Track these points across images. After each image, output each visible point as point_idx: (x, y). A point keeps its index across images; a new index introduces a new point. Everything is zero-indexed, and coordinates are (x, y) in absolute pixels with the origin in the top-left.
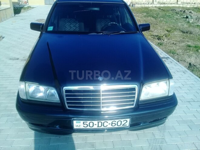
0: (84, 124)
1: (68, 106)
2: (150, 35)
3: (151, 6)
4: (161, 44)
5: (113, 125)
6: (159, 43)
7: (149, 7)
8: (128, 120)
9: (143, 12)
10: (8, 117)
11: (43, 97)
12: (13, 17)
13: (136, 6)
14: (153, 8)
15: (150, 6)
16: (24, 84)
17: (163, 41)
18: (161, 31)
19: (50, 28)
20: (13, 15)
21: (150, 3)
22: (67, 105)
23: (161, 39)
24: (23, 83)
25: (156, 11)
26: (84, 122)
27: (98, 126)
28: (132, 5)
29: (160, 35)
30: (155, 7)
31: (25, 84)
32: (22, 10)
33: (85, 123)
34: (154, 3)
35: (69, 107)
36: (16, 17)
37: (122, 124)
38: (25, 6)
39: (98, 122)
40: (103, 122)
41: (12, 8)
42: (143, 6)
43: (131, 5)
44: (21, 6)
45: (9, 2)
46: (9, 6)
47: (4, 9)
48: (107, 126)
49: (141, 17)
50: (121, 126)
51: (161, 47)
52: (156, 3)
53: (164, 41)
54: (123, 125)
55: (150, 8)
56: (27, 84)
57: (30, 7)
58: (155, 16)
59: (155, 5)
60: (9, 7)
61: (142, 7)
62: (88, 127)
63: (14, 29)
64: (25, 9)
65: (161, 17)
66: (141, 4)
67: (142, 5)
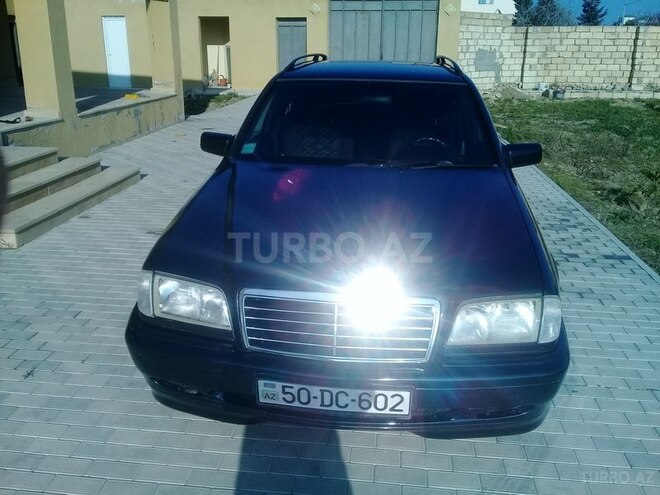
0: (284, 392)
1: (250, 340)
2: (593, 187)
3: (622, 95)
4: (622, 218)
5: (365, 404)
6: (616, 214)
7: (612, 100)
8: (406, 395)
9: (589, 115)
10: (112, 373)
11: (192, 313)
12: (180, 121)
13: (567, 95)
14: (626, 105)
15: (617, 95)
16: (151, 275)
17: (634, 208)
18: (637, 175)
19: (249, 148)
20: (183, 116)
21: (619, 88)
22: (246, 339)
23: (627, 204)
24: (149, 274)
25: (635, 112)
26: (284, 387)
27: (322, 405)
28: (555, 93)
29: (627, 189)
30: (637, 100)
31: (153, 276)
32: (212, 104)
33: (287, 390)
34: (633, 87)
35: (252, 342)
36: (191, 123)
37: (389, 406)
38: (221, 94)
39: (322, 391)
40: (335, 391)
41: (181, 97)
42: (593, 95)
43: (551, 92)
44: (208, 92)
45: (173, 80)
46: (172, 91)
47: (156, 98)
48: (347, 405)
49: (576, 132)
50: (387, 411)
51: (622, 226)
52: (641, 88)
53: (638, 208)
54: (392, 409)
55: (615, 105)
56: (157, 277)
57: (236, 96)
58: (628, 127)
59: (637, 95)
60: (174, 93)
61: (589, 102)
62: (296, 404)
63: (177, 155)
64: (220, 101)
65: (647, 133)
66: (585, 90)
67: (587, 95)
